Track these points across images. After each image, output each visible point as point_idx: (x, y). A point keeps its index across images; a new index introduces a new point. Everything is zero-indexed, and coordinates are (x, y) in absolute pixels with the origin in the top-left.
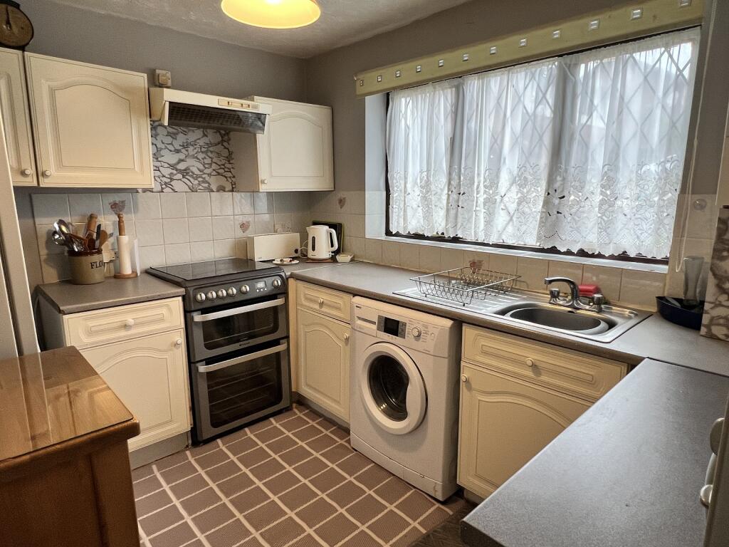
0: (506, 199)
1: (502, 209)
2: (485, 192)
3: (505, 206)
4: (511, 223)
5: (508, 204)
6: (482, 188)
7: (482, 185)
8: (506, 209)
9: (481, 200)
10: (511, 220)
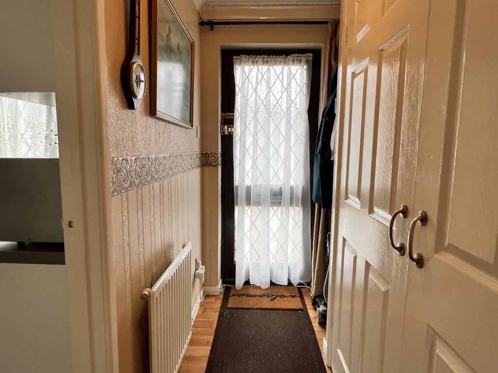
0: (25, 136)
1: (24, 142)
2: (9, 131)
3: (25, 140)
4: (30, 151)
5: (27, 139)
6: (6, 129)
7: (6, 127)
8: (26, 142)
9: (7, 137)
10: (30, 149)
